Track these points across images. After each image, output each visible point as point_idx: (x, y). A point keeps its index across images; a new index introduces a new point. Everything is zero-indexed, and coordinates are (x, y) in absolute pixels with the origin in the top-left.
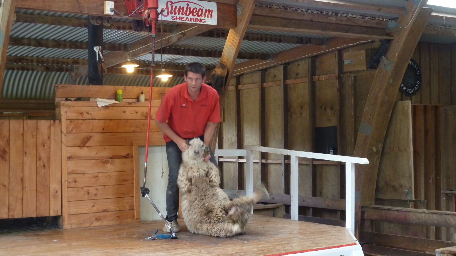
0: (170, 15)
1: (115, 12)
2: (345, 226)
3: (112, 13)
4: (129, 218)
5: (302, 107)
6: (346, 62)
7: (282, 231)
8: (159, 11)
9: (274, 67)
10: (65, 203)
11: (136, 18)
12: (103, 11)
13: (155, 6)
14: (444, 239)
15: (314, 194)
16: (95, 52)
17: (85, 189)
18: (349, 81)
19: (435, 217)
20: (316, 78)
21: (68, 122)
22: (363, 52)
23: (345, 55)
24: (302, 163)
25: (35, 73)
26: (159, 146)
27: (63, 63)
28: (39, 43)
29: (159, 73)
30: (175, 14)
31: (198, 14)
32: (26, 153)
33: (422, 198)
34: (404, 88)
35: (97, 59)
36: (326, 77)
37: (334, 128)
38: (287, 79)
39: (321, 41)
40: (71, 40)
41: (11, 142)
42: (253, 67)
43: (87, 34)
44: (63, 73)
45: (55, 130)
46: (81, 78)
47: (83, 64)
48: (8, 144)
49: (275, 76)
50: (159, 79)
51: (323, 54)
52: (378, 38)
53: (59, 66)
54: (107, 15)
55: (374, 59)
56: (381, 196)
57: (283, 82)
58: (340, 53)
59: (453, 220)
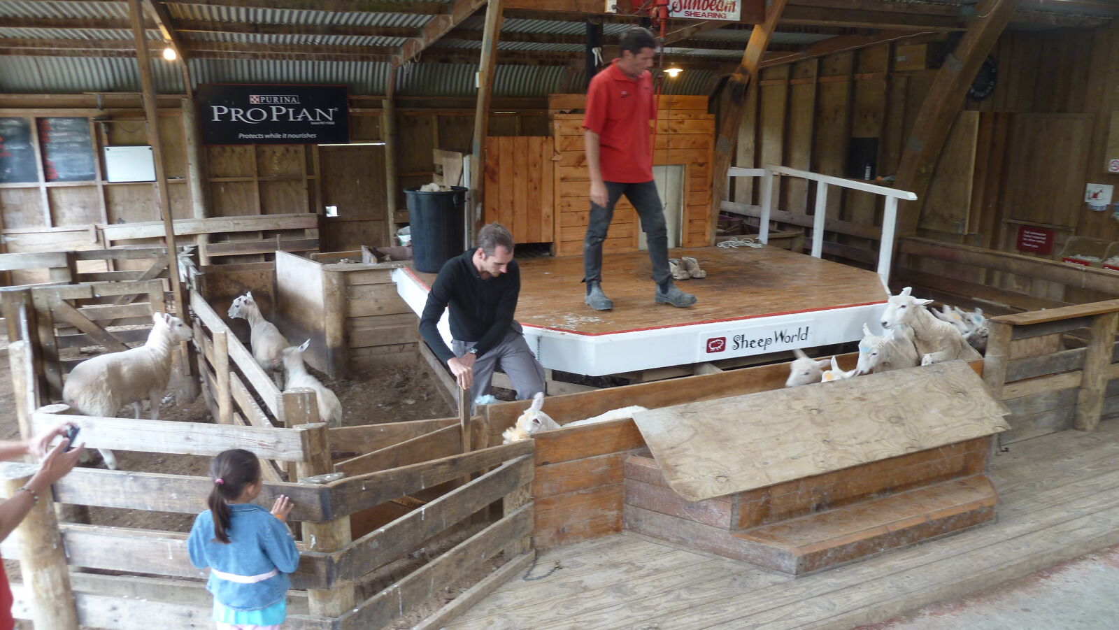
0: (683, 10)
1: (618, 10)
2: (876, 271)
3: (614, 11)
4: (627, 247)
5: (836, 112)
6: (900, 59)
7: (800, 274)
8: (670, 7)
9: (806, 60)
10: (558, 229)
11: (642, 16)
12: (604, 8)
13: (665, 3)
14: (996, 284)
15: (842, 217)
16: (594, 55)
17: (580, 213)
18: (901, 83)
19: (990, 258)
20: (858, 76)
21: (563, 138)
22: (924, 47)
23: (899, 49)
24: (831, 188)
25: (527, 67)
26: (663, 165)
27: (558, 57)
28: (532, 37)
29: (667, 66)
30: (689, 8)
31: (717, 7)
32: (516, 174)
33: (976, 232)
34: (972, 91)
35: (596, 63)
36: (871, 75)
37: (875, 140)
38: (821, 76)
39: (870, 32)
40: (567, 34)
41: (501, 162)
42: (779, 61)
43: (585, 27)
44: (558, 68)
45: (547, 148)
46: (578, 74)
47: (581, 58)
48: (498, 164)
49: (806, 71)
50: (668, 73)
51: (869, 47)
52: (944, 31)
53: (554, 60)
54: (608, 13)
55: (938, 54)
56: (924, 226)
57: (815, 78)
58: (893, 46)
59: (1014, 265)
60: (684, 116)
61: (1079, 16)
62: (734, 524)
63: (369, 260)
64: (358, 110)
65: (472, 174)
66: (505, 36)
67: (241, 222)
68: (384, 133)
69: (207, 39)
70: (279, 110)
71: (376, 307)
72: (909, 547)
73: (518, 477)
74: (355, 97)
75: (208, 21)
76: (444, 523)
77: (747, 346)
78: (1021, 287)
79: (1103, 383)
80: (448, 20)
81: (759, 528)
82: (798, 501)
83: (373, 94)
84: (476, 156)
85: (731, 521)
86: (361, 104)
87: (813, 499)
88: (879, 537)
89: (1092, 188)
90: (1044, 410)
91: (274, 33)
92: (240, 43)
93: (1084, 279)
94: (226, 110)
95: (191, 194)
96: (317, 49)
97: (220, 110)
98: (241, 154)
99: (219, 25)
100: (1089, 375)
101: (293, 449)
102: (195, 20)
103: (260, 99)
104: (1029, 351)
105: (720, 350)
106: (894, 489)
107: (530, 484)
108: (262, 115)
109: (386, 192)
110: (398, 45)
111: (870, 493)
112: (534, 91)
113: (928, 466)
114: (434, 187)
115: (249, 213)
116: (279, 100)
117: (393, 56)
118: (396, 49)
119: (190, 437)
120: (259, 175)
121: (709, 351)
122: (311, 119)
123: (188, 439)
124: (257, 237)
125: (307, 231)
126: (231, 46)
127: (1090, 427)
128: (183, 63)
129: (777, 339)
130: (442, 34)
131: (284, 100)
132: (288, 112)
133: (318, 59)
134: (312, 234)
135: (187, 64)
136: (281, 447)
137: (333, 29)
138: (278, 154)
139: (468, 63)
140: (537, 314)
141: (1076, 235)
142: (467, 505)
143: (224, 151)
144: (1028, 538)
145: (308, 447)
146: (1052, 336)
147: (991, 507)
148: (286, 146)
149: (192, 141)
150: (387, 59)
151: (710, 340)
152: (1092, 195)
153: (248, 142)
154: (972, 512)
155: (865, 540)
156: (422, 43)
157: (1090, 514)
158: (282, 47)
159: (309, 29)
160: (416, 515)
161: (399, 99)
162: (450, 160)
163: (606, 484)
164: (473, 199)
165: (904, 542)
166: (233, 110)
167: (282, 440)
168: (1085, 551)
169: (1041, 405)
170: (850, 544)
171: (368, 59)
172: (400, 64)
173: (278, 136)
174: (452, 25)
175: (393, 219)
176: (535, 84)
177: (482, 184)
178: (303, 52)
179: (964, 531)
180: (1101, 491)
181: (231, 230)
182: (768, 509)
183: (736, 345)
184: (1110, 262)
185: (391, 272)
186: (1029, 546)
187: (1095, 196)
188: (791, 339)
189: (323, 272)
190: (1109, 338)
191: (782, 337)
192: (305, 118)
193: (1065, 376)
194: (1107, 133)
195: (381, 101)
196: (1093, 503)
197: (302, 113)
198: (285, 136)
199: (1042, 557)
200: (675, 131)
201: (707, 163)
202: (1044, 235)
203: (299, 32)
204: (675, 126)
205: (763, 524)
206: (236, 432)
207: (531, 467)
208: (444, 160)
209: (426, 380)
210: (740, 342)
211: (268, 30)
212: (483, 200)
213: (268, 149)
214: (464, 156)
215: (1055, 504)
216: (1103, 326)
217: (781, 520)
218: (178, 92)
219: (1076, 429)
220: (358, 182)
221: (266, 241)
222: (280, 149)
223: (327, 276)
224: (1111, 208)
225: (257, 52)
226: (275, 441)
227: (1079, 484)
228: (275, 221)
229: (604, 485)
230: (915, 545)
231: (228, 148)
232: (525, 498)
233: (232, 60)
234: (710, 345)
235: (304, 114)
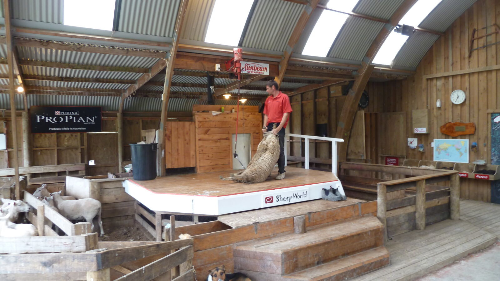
0: (247, 71)
1: (220, 70)
2: (332, 172)
4: (228, 168)
5: (310, 115)
6: (332, 92)
8: (241, 69)
9: (296, 95)
10: (198, 161)
11: (230, 72)
12: (215, 69)
13: (240, 67)
14: (380, 178)
15: (316, 156)
16: (211, 89)
17: (207, 154)
18: (333, 102)
19: (376, 167)
20: (317, 100)
21: (199, 122)
22: (340, 87)
23: (331, 89)
24: (311, 141)
25: (182, 99)
26: (242, 134)
27: (195, 94)
28: (184, 85)
29: (240, 98)
30: (249, 70)
31: (260, 70)
32: (179, 137)
33: (369, 158)
34: (361, 104)
35: (212, 92)
36: (322, 99)
37: (326, 124)
38: (302, 101)
40: (199, 83)
43: (207, 80)
44: (195, 99)
45: (192, 126)
46: (204, 101)
47: (205, 95)
48: (171, 133)
49: (296, 99)
50: (241, 101)
51: (320, 88)
52: (348, 80)
53: (193, 96)
54: (217, 71)
55: (346, 90)
56: (349, 157)
57: (300, 102)
58: (329, 88)
59: (385, 169)
60: (249, 114)
61: (395, 75)
62: (283, 271)
63: (111, 177)
64: (106, 118)
65: (160, 138)
66: (173, 84)
67: (47, 168)
68: (118, 127)
69: (38, 85)
70: (69, 117)
71: (115, 198)
72: (357, 277)
73: (186, 256)
74: (105, 112)
75: (40, 76)
76: (153, 275)
77: (282, 200)
78: (388, 178)
79: (424, 209)
80: (149, 76)
81: (294, 273)
82: (309, 260)
83: (113, 111)
84: (161, 129)
85: (282, 270)
86: (107, 115)
87: (315, 259)
88: (344, 273)
89: (410, 140)
90: (403, 222)
91: (70, 81)
92: (53, 87)
93: (411, 172)
94: (43, 117)
95: (23, 155)
96: (89, 90)
97: (41, 117)
98: (49, 137)
99: (45, 77)
100: (418, 206)
101: (81, 245)
102: (34, 75)
103: (60, 112)
104: (394, 197)
105: (271, 202)
106: (348, 254)
107: (192, 260)
108: (61, 119)
109: (118, 153)
110: (125, 89)
111: (339, 256)
112: (184, 109)
113: (361, 243)
114: (143, 143)
115: (52, 164)
116: (69, 113)
117: (123, 94)
118: (124, 91)
119: (29, 244)
120: (58, 146)
121: (266, 202)
122: (84, 121)
123: (27, 244)
124: (55, 175)
125: (80, 172)
126: (49, 88)
127: (422, 228)
128: (25, 95)
129: (294, 197)
130: (146, 81)
131: (71, 113)
132: (73, 118)
133: (89, 95)
134: (82, 173)
135: (26, 96)
136: (75, 245)
137: (97, 80)
138: (67, 137)
139: (156, 97)
140: (191, 191)
141: (407, 158)
142: (163, 267)
143: (41, 135)
144: (404, 269)
145: (88, 244)
146: (402, 191)
147: (388, 258)
148: (72, 133)
149: (26, 131)
150: (120, 95)
151: (266, 198)
152: (410, 143)
153: (53, 131)
154: (381, 260)
155: (339, 274)
156: (137, 86)
157: (427, 258)
158: (73, 89)
159: (87, 80)
160: (141, 270)
161: (125, 113)
162: (150, 133)
163: (226, 260)
164: (160, 148)
165: (355, 274)
166: (47, 117)
167: (75, 241)
168: (427, 272)
169: (402, 220)
170: (333, 276)
171: (111, 95)
172: (126, 97)
173: (68, 129)
174: (151, 77)
175: (121, 165)
176: (185, 107)
177: (164, 142)
178: (82, 92)
179: (378, 269)
180: (430, 250)
181: (42, 172)
182: (297, 264)
183: (277, 199)
184: (420, 168)
185: (122, 182)
186: (405, 272)
187: (411, 143)
188: (300, 197)
189: (90, 183)
190: (423, 190)
191: (296, 196)
192: (81, 121)
193: (409, 207)
194: (412, 118)
195: (116, 114)
196: (427, 255)
197: (80, 119)
198: (71, 129)
199: (410, 275)
200: (246, 120)
201: (260, 133)
202: (395, 159)
203: (82, 81)
204: (245, 117)
205: (296, 272)
206: (52, 239)
207: (192, 251)
208: (147, 133)
209: (138, 231)
210: (279, 198)
211: (68, 80)
212: (165, 148)
213: (62, 135)
214: (156, 130)
215: (414, 256)
216: (420, 186)
217: (303, 269)
218: (21, 110)
219: (417, 229)
220: (105, 149)
221: (60, 177)
222: (68, 135)
223: (92, 184)
224: (418, 147)
225: (60, 91)
226: (72, 242)
227: (421, 248)
228: (64, 167)
229: (225, 260)
230: (359, 276)
231: (43, 135)
232: (189, 267)
233: (48, 95)
234: (267, 200)
235: (81, 119)
